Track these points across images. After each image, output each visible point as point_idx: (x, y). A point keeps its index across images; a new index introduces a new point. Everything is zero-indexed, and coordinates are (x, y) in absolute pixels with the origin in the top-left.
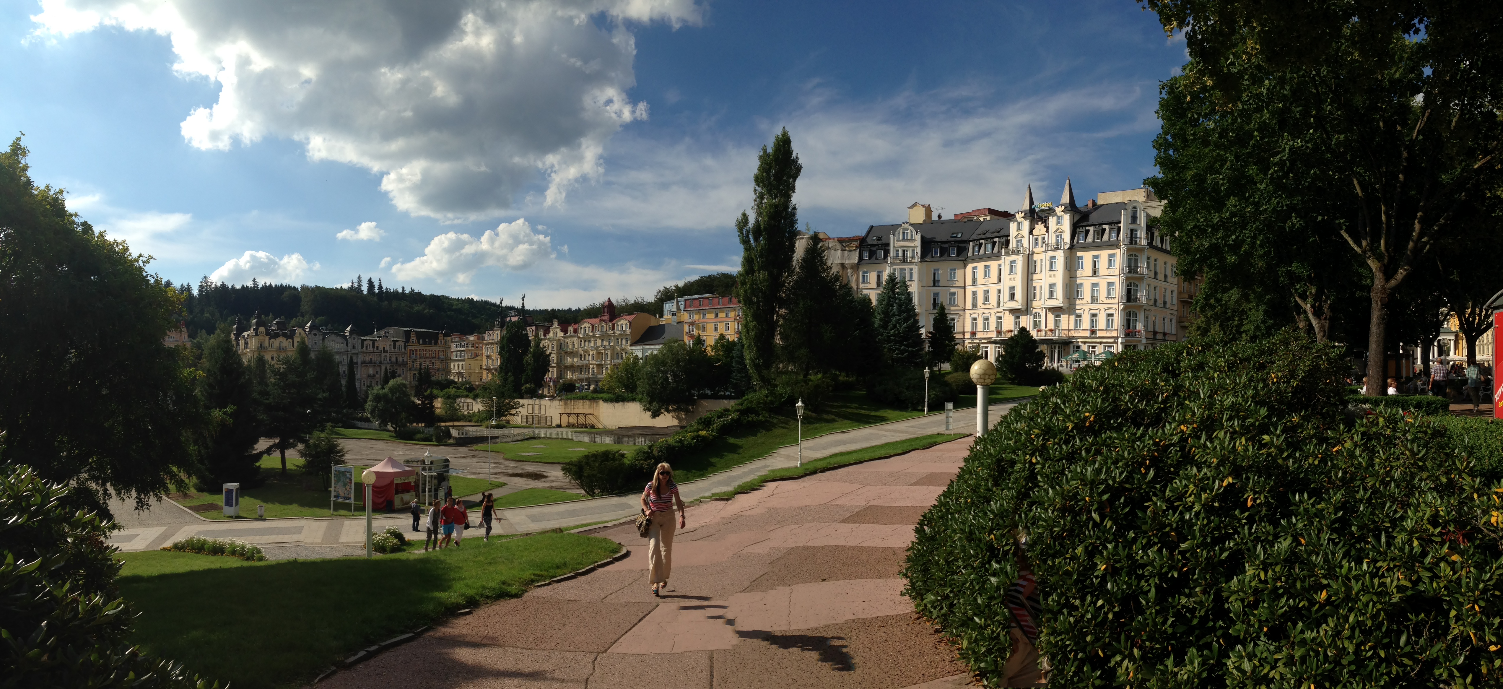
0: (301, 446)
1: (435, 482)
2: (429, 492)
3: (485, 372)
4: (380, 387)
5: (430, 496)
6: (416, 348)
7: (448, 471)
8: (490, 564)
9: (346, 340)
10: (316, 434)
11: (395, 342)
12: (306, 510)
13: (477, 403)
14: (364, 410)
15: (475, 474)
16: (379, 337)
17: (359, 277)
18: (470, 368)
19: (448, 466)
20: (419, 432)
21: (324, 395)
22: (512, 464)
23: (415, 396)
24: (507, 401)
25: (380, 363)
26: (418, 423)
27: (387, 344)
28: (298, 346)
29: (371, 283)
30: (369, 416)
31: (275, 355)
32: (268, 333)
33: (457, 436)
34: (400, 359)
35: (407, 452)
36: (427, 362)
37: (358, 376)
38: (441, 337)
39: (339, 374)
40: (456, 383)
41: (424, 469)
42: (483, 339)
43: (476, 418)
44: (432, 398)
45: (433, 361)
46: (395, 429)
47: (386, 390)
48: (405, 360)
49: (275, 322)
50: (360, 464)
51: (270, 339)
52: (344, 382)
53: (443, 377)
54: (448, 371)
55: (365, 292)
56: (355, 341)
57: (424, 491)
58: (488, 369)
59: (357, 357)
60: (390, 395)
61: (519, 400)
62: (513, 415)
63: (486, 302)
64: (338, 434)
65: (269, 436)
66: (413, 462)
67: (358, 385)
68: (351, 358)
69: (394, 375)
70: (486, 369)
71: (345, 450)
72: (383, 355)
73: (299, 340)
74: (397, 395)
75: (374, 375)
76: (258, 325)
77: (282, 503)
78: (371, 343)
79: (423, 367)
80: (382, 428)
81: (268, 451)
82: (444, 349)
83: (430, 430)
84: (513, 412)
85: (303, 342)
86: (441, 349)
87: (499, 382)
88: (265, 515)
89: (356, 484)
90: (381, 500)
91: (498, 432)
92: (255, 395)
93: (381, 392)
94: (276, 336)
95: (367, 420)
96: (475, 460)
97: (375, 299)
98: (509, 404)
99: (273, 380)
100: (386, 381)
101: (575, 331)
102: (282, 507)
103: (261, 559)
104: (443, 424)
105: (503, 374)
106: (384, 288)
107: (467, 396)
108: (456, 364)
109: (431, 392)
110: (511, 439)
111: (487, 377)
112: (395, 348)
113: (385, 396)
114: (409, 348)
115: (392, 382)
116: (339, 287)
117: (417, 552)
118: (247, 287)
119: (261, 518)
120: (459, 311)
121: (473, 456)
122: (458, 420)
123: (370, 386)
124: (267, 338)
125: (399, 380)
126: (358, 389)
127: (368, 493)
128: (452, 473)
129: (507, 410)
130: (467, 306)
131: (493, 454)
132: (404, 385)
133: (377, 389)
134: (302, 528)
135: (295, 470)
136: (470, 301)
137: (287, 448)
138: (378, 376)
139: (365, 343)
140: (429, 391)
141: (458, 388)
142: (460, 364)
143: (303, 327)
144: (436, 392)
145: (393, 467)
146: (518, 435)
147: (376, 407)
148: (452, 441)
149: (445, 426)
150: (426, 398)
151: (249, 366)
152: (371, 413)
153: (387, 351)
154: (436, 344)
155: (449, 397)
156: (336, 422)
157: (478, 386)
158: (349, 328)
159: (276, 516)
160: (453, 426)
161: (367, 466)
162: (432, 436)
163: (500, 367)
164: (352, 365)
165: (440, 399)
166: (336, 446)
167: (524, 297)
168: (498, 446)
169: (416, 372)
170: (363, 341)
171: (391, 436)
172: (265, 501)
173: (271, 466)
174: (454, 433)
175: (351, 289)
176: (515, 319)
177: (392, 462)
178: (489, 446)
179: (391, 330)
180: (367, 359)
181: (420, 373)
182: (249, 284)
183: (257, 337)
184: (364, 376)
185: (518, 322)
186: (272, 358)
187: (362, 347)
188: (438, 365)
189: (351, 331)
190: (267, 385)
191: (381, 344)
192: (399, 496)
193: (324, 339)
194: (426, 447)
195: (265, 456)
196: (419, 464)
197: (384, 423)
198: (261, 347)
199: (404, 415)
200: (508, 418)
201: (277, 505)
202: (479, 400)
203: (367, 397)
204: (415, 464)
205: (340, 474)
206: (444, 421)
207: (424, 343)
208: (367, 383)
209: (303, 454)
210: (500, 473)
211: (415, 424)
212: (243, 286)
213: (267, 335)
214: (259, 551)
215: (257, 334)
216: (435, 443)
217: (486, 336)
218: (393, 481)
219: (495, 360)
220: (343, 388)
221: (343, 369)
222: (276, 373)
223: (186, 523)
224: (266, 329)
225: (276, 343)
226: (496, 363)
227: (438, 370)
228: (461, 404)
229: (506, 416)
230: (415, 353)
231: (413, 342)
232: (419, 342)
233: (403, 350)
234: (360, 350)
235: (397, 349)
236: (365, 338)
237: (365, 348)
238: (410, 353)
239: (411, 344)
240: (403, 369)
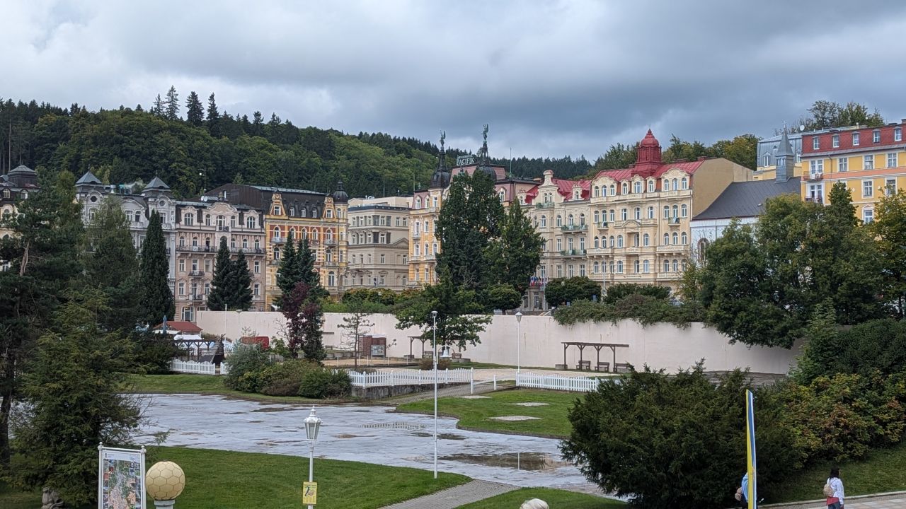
3: (411, 270)
6: (283, 224)
9: (147, 206)
11: (242, 212)
16: (212, 202)
17: (171, 91)
18: (382, 261)
27: (228, 216)
29: (194, 103)
33: (363, 386)
34: (251, 245)
38: (329, 203)
42: (409, 205)
48: (261, 246)
54: (343, 267)
55: (182, 119)
56: (165, 208)
58: (418, 264)
59: (168, 239)
70: (414, 265)
72: (219, 235)
75: (201, 274)
78: (196, 213)
82: (336, 227)
86: (329, 226)
87: (437, 286)
97: (203, 131)
101: (586, 194)
105: (443, 271)
106: (221, 114)
108: (358, 254)
111: (416, 278)
112: (241, 223)
114: (267, 225)
139: (184, 212)
142: (365, 254)
153: (226, 229)
154: (320, 215)
158: (151, 184)
160: (355, 368)
163: (440, 259)
170: (179, 208)
174: (358, 379)
176: (469, 172)
179: (236, 190)
180: (188, 243)
184: (183, 274)
185: (476, 177)
187: (178, 220)
189: (155, 190)
191: (214, 215)
205: (117, 468)
206: (338, 358)
207: (298, 214)
208: (188, 287)
217: (414, 200)
219: (431, 246)
226: (432, 252)
230: (279, 233)
231: (276, 213)
232: (288, 213)
233: (257, 226)
234: (173, 226)
235: (245, 226)
236: (184, 203)
237: (183, 223)
238: (271, 233)
239: (272, 217)
240: (257, 263)
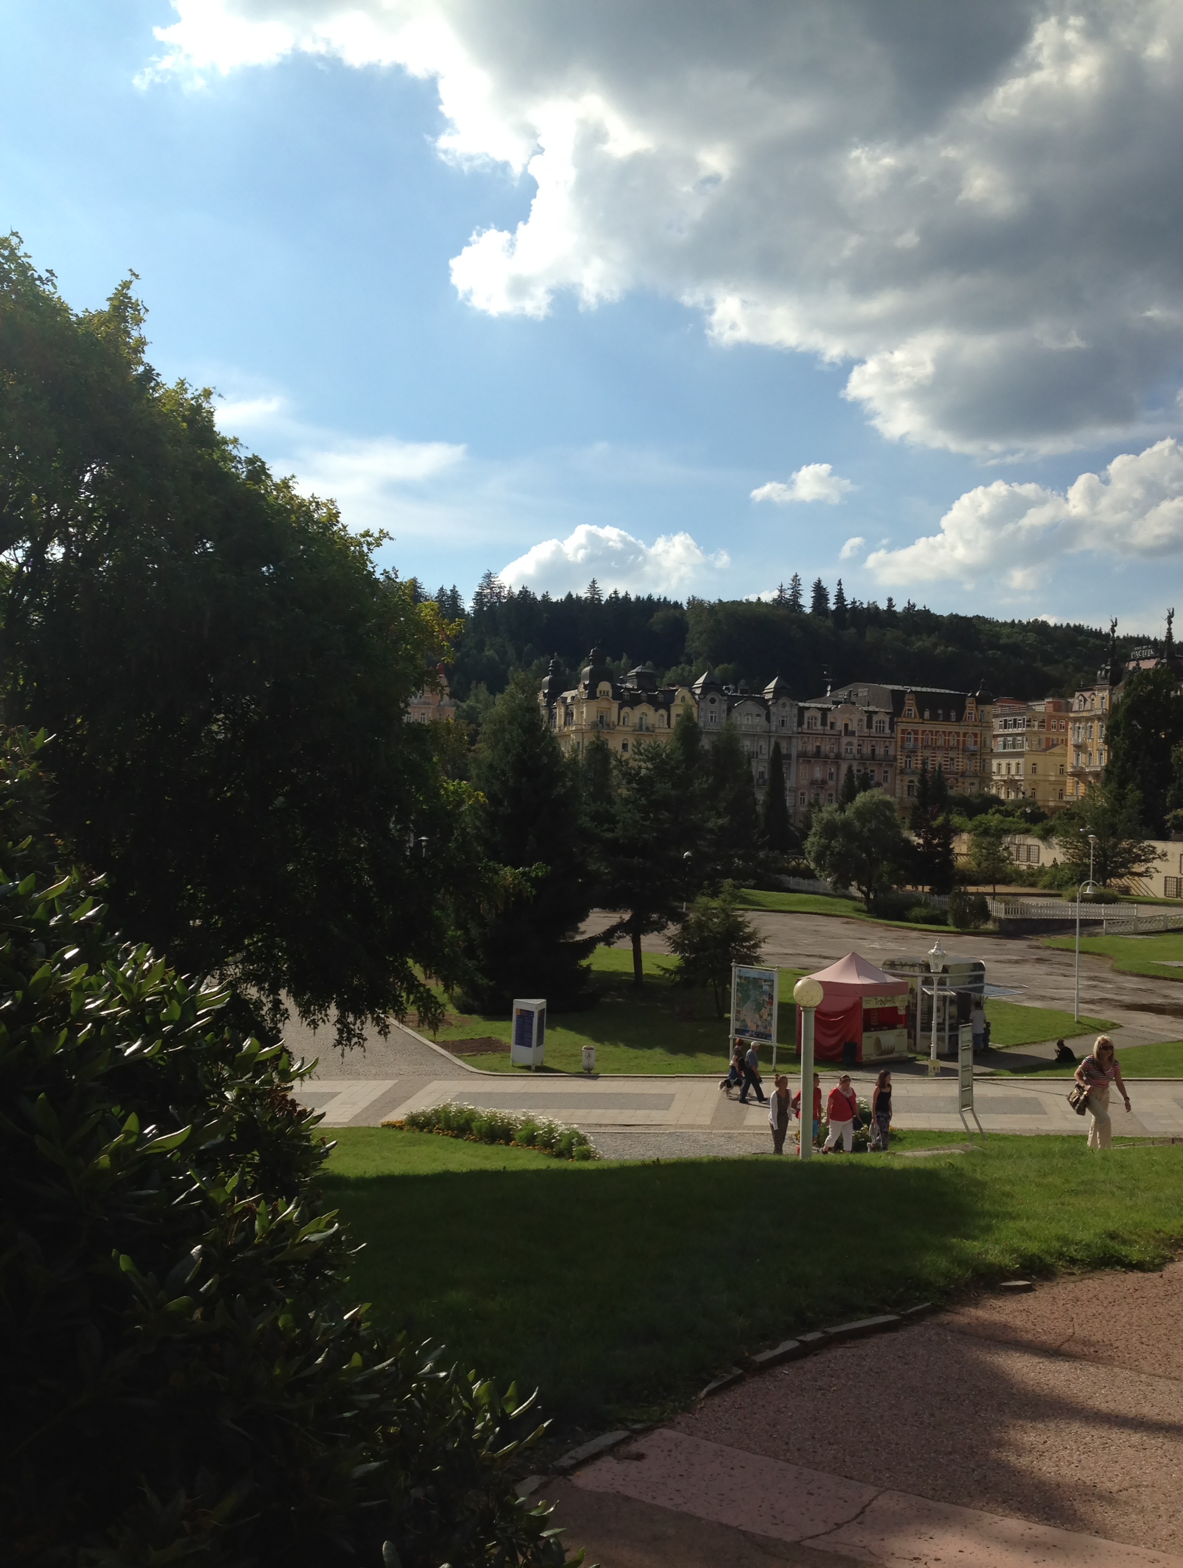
0: (673, 929)
1: (954, 1010)
2: (938, 1030)
3: (1070, 781)
4: (835, 806)
5: (940, 1039)
6: (915, 727)
7: (980, 990)
8: (1075, 1193)
9: (767, 708)
10: (702, 900)
11: (870, 714)
12: (681, 1060)
13: (1050, 846)
14: (802, 853)
15: (1042, 998)
16: (836, 703)
17: (796, 579)
18: (1034, 771)
19: (980, 978)
20: (918, 903)
21: (720, 822)
22: (1132, 983)
23: (911, 828)
24: (1124, 844)
25: (838, 756)
26: (915, 885)
27: (855, 719)
28: (678, 724)
29: (820, 592)
30: (812, 866)
31: (631, 741)
32: (617, 695)
33: (1003, 916)
34: (880, 751)
35: (891, 945)
36: (940, 758)
37: (789, 784)
38: (970, 704)
39: (750, 778)
40: (1002, 803)
41: (927, 982)
42: (1069, 708)
43: (1046, 879)
44: (949, 832)
45: (952, 754)
46: (867, 895)
47: (849, 813)
48: (891, 752)
49: (633, 672)
50: (790, 964)
51: (621, 708)
52: (760, 796)
53: (975, 789)
54: (984, 777)
55: (808, 610)
56: (786, 711)
57: (927, 1027)
58: (1079, 774)
59: (790, 744)
60: (857, 824)
61: (1154, 843)
62: (1140, 875)
63: (1078, 629)
64: (745, 900)
65: (610, 905)
66: (903, 965)
67: (789, 801)
68: (777, 747)
69: (866, 784)
70: (1073, 775)
71: (761, 935)
72: (845, 740)
73: (680, 711)
74: (873, 825)
75: (824, 782)
76: (596, 678)
77: (631, 1043)
78: (819, 715)
79: (929, 767)
80: (840, 891)
81: (608, 937)
82: (977, 730)
83: (943, 901)
84: (1138, 868)
85: (688, 717)
86: (971, 730)
87: (1102, 802)
88: (597, 1068)
89: (781, 1006)
90: (832, 1041)
91: (1101, 911)
92: (585, 821)
93: (838, 817)
94: (633, 701)
95: (808, 874)
96: (1043, 968)
97: (829, 623)
98: (1129, 851)
99: (624, 792)
100: (849, 795)
102: (632, 1052)
103: (587, 1156)
104: (972, 889)
105: (1113, 785)
106: (849, 600)
107: (1027, 832)
108: (1004, 762)
109: (947, 821)
110: (1130, 928)
111: (1075, 791)
112: (869, 726)
113: (846, 825)
114: (900, 727)
115: (861, 798)
116: (753, 598)
117: (908, 1154)
118: (579, 598)
119: (589, 1074)
120: (1014, 650)
121: (1040, 961)
122: (1006, 881)
123: (815, 805)
124: (615, 705)
125: (877, 794)
126: (791, 811)
127: (807, 1027)
128: (990, 994)
129: (1124, 865)
130: (1031, 637)
131: (1086, 957)
132: (888, 805)
133: (829, 811)
134: (672, 1097)
135: (659, 977)
136: (1040, 628)
137: (645, 931)
138: (831, 783)
139: (807, 714)
140: (940, 819)
141: (1008, 814)
142: (1013, 762)
143: (689, 684)
144: (957, 820)
145: (860, 974)
146: (1152, 919)
147: (827, 847)
148: (990, 926)
149: (977, 894)
150: (935, 832)
151: (574, 761)
152: (818, 860)
153: (853, 734)
154: (959, 718)
155: (986, 832)
156: (741, 877)
157: (1054, 810)
158: (772, 685)
159: (618, 1070)
160: (994, 895)
161: (806, 970)
162: (945, 913)
163: (1107, 770)
164: (778, 760)
165: (965, 836)
166: (740, 926)
167: (1171, 616)
168: (1101, 942)
169: (916, 779)
170: (802, 710)
171: (858, 910)
172: (599, 1038)
173: (612, 969)
174: (997, 909)
175: (778, 602)
176: (1148, 665)
177: (859, 963)
178: (1077, 941)
179: (863, 690)
180: (811, 748)
181: (923, 781)
182: (582, 592)
183: (593, 703)
184: (804, 782)
185: (1156, 671)
186: (625, 746)
187: (800, 723)
188: (962, 763)
189: (777, 691)
190: (610, 800)
191: (839, 718)
192: (874, 1035)
193: (729, 710)
194: (931, 936)
195: (601, 947)
196: (917, 971)
197: (843, 882)
198: (601, 723)
199: (885, 866)
200: (1125, 881)
201: (622, 1047)
202: (1054, 840)
203: (809, 827)
204: (907, 971)
205: (750, 985)
206: (975, 883)
207: (934, 717)
208: (809, 797)
209: (677, 945)
210: (1102, 1001)
211: (909, 887)
212: (570, 596)
213: (614, 698)
214: (583, 1141)
215: (592, 696)
216: (952, 928)
217: (1076, 702)
218: (858, 1005)
219: (1096, 754)
220: (759, 809)
221: (760, 768)
222: (631, 777)
223: (436, 1075)
224: (614, 687)
225: (634, 715)
226: (1098, 760)
227: (963, 775)
228: (1013, 849)
229: (1121, 876)
230: (912, 739)
231: (909, 715)
232: (922, 716)
233: (887, 731)
234: (795, 729)
235: (874, 730)
236: (807, 705)
237: (805, 726)
238: (903, 738)
239: (904, 720)
240: (886, 772)
